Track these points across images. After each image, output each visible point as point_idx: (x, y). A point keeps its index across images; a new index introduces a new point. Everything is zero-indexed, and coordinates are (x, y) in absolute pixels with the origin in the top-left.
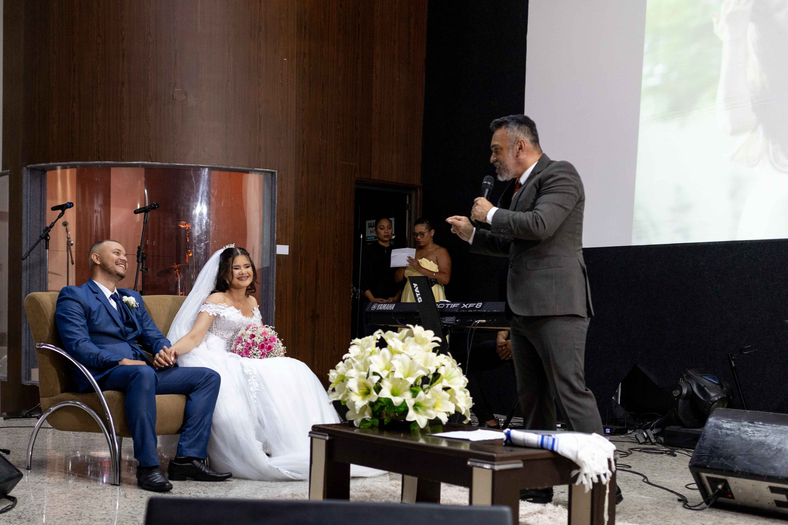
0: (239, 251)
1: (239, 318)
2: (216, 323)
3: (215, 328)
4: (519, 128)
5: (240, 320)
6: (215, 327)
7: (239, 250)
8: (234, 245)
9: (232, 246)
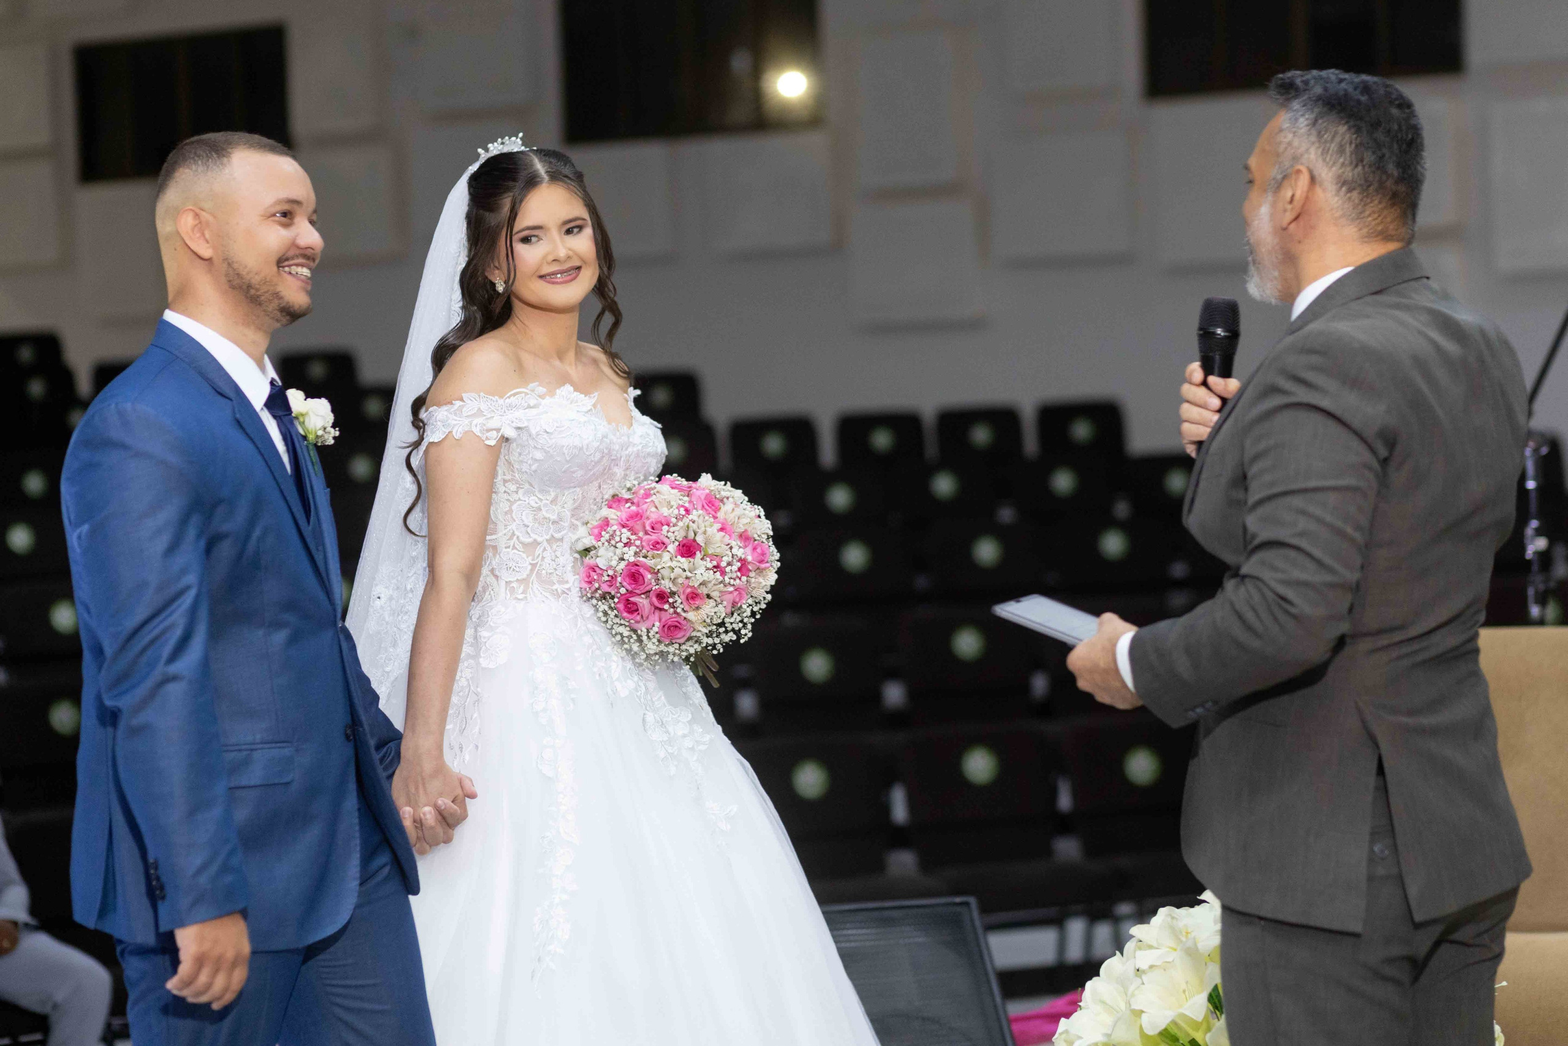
0: (540, 167)
1: (599, 435)
2: (510, 463)
3: (505, 481)
4: (1314, 123)
5: (602, 441)
6: (507, 477)
7: (541, 160)
8: (519, 141)
9: (514, 145)
